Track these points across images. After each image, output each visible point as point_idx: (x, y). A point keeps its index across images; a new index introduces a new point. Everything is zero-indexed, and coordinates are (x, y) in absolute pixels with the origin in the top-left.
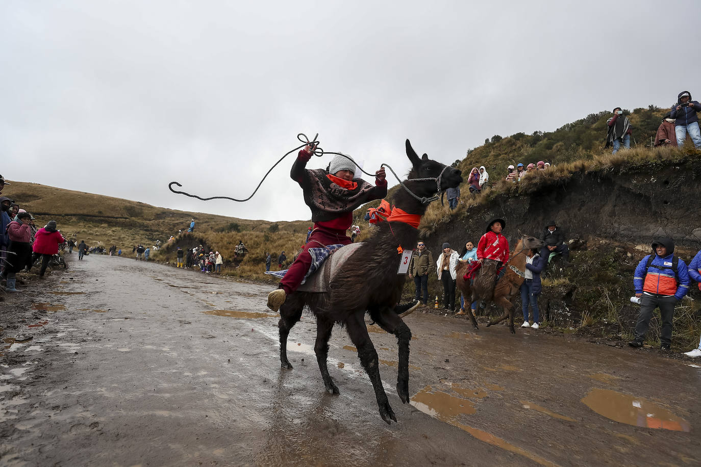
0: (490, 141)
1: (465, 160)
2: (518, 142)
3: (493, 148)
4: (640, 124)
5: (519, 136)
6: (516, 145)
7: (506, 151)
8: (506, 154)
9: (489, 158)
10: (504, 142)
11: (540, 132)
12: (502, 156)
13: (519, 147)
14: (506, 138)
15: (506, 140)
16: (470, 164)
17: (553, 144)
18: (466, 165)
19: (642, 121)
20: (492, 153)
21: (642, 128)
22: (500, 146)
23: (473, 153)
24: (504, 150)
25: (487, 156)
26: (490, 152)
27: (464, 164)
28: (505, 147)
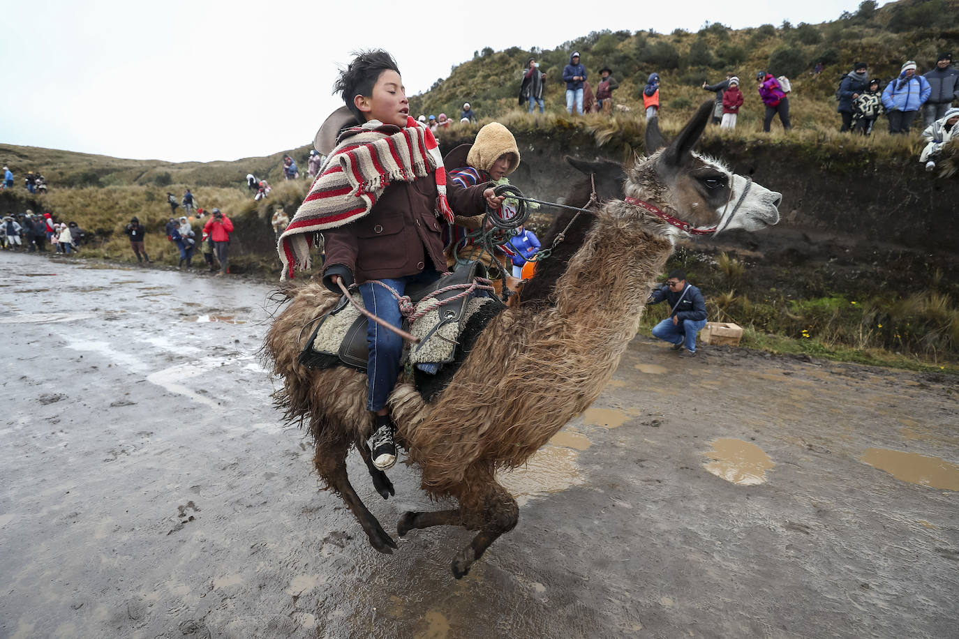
0: (480, 54)
1: (448, 80)
2: (512, 59)
3: (483, 65)
4: (635, 52)
5: (514, 52)
6: (509, 64)
7: (497, 71)
8: (496, 75)
9: (476, 79)
10: (496, 57)
11: (538, 48)
12: (492, 77)
13: (512, 68)
14: (499, 52)
15: (499, 55)
16: (454, 86)
17: (548, 67)
18: (448, 87)
19: (636, 49)
20: (481, 73)
21: (634, 58)
22: (491, 63)
23: (458, 71)
24: (495, 70)
25: (474, 77)
26: (478, 71)
27: (446, 85)
28: (496, 65)
